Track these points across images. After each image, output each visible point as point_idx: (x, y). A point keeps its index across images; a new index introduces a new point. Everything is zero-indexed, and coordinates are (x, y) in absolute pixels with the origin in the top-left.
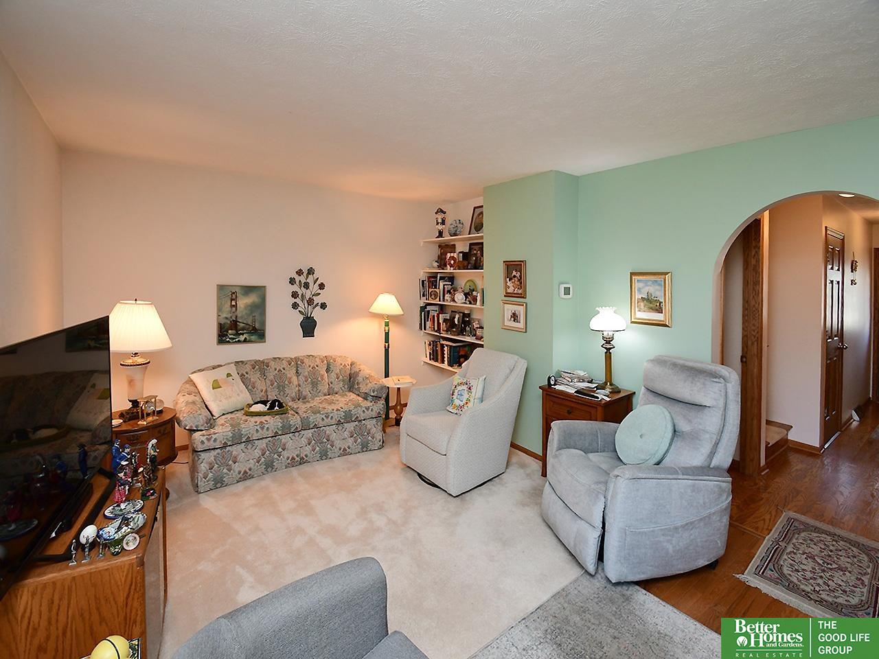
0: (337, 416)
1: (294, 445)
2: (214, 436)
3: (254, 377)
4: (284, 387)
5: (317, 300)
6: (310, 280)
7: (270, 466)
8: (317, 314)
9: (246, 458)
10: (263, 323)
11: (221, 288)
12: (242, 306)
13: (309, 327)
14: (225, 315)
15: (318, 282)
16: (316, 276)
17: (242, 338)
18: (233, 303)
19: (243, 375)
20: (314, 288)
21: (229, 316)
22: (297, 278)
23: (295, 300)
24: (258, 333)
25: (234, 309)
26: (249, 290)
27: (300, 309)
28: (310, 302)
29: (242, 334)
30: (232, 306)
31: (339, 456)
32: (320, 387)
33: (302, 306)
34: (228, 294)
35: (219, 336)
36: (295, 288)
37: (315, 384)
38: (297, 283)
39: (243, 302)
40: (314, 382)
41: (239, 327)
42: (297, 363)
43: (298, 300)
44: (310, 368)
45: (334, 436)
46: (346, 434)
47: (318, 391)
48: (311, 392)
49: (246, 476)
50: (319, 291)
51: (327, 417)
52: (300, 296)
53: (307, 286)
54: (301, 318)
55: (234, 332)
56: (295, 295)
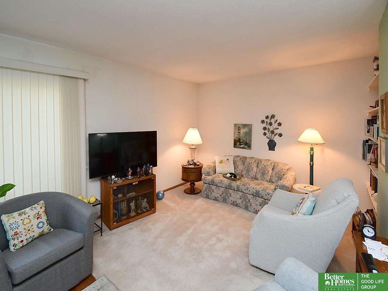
0: (252, 191)
3: (239, 163)
4: (249, 171)
5: (276, 131)
6: (273, 121)
7: (225, 201)
8: (276, 139)
9: (217, 193)
10: (250, 141)
11: (235, 125)
12: (242, 133)
13: (272, 145)
14: (236, 136)
15: (278, 122)
16: (276, 118)
17: (242, 146)
18: (239, 132)
19: (235, 161)
20: (275, 125)
21: (237, 137)
22: (265, 120)
23: (265, 131)
24: (248, 145)
25: (239, 134)
26: (245, 126)
27: (267, 136)
28: (273, 132)
29: (242, 145)
30: (239, 133)
31: (254, 213)
32: (265, 177)
33: (268, 134)
34: (238, 127)
35: (234, 144)
36: (264, 125)
37: (263, 174)
38: (265, 122)
39: (243, 131)
41: (241, 142)
42: (259, 162)
43: (266, 131)
44: (264, 166)
45: (251, 201)
46: (258, 203)
48: (261, 177)
49: (216, 199)
50: (278, 127)
51: (247, 189)
52: (267, 129)
53: (271, 124)
54: (268, 140)
55: (239, 143)
56: (265, 129)
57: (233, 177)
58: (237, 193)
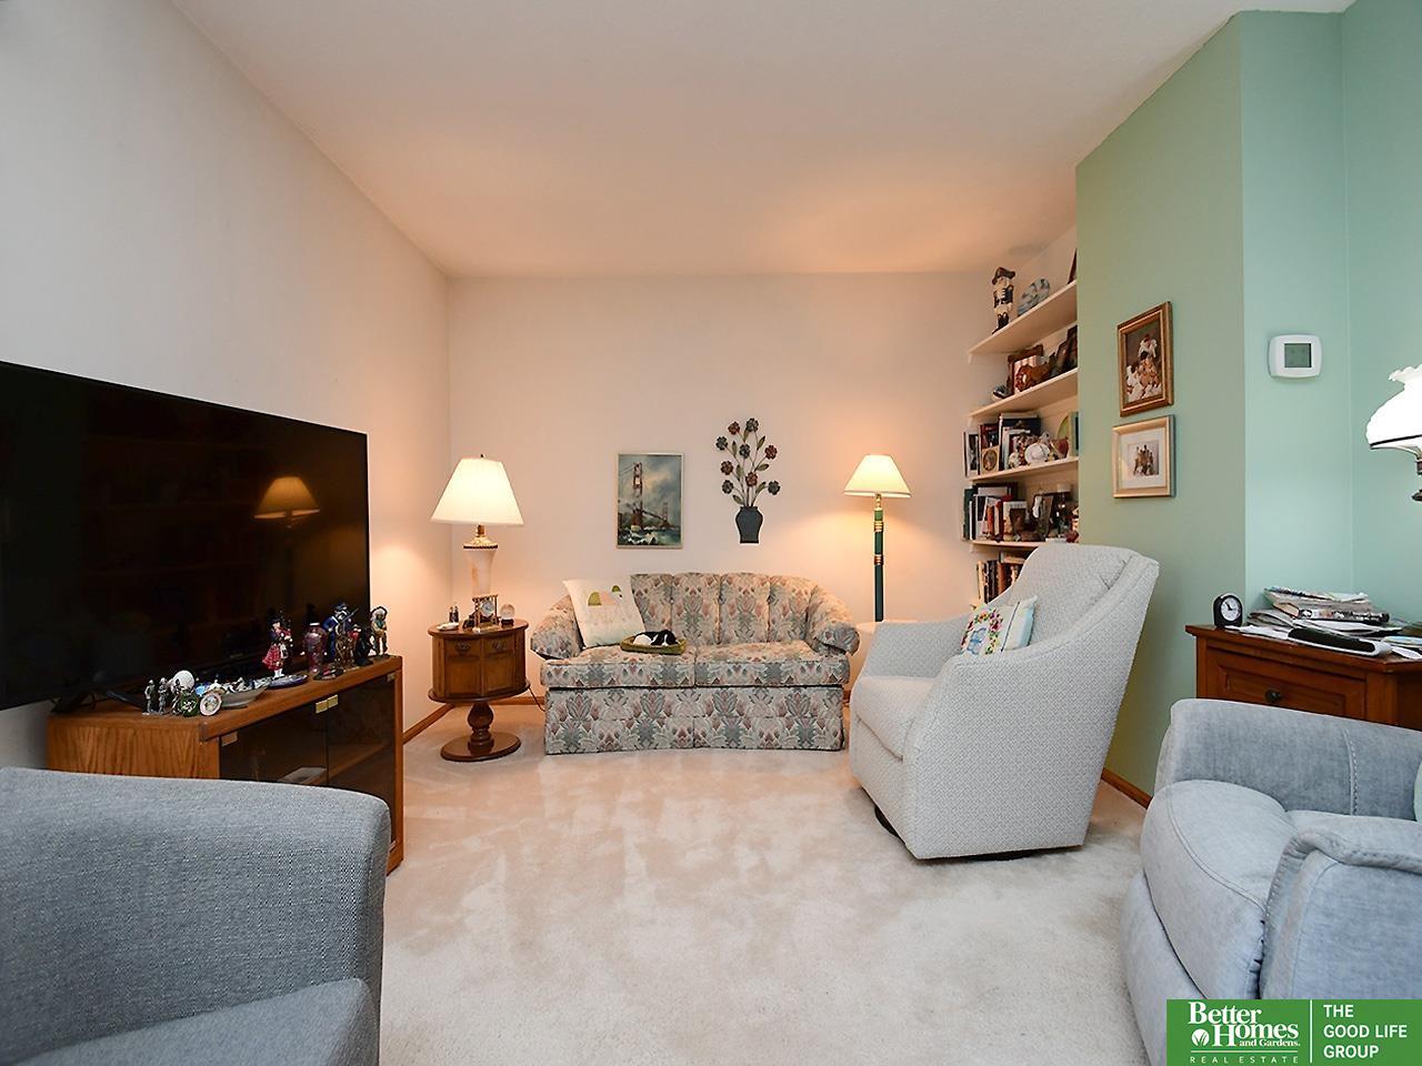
0: (755, 671)
1: (687, 710)
2: (565, 668)
3: (656, 598)
4: (696, 621)
5: (763, 477)
6: (752, 441)
7: (646, 739)
8: (763, 501)
9: (612, 715)
10: (678, 515)
11: (622, 457)
12: (650, 487)
13: (750, 525)
14: (626, 501)
15: (765, 445)
16: (760, 433)
17: (649, 538)
18: (638, 482)
19: (640, 593)
20: (758, 456)
21: (631, 503)
22: (730, 439)
23: (728, 478)
24: (670, 532)
25: (638, 490)
26: (658, 460)
27: (734, 492)
28: (751, 480)
29: (650, 532)
30: (636, 487)
31: (759, 748)
32: (753, 627)
33: (739, 488)
34: (632, 468)
35: (619, 533)
36: (727, 456)
37: (745, 620)
38: (730, 445)
39: (651, 480)
40: (745, 617)
41: (645, 521)
42: (722, 584)
43: (732, 478)
44: (741, 593)
45: (749, 708)
46: (772, 709)
47: (750, 633)
48: (739, 633)
49: (610, 746)
50: (767, 461)
51: (737, 670)
52: (734, 471)
53: (745, 452)
54: (737, 508)
55: (638, 528)
56: (727, 468)
57: (665, 644)
58: (695, 696)
